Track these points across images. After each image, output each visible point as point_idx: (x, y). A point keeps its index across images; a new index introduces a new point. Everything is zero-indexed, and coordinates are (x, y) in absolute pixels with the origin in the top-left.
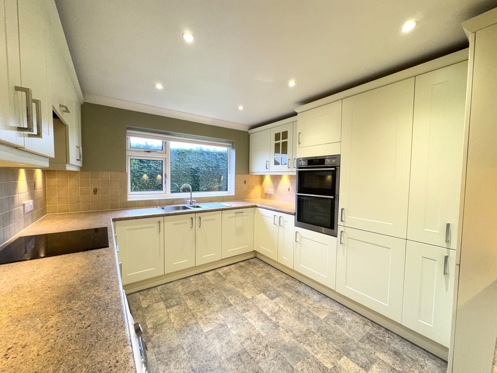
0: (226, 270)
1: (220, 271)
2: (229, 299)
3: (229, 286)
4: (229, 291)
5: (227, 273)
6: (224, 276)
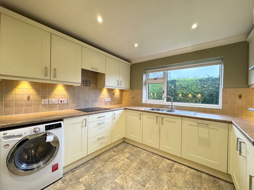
0: (182, 169)
1: (176, 165)
2: (150, 183)
3: (165, 177)
4: (159, 180)
5: (179, 170)
6: (173, 170)
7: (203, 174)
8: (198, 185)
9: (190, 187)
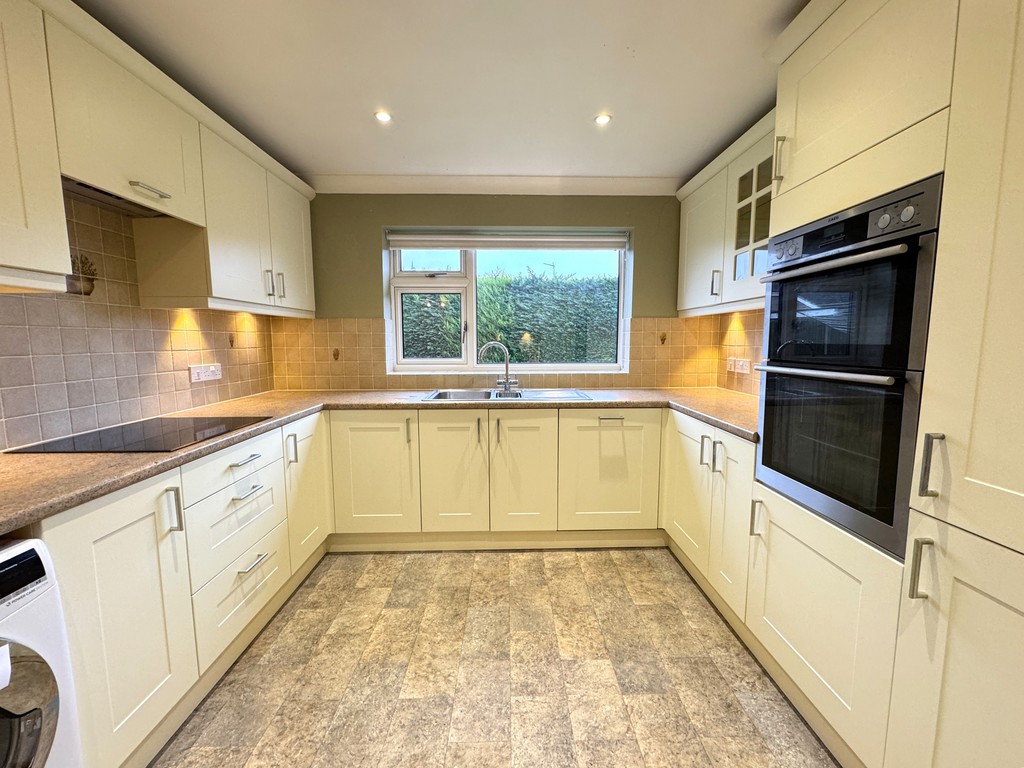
1: (548, 559)
4: (530, 617)
5: (561, 569)
6: (549, 574)
7: (611, 552)
8: (617, 582)
9: (606, 596)
